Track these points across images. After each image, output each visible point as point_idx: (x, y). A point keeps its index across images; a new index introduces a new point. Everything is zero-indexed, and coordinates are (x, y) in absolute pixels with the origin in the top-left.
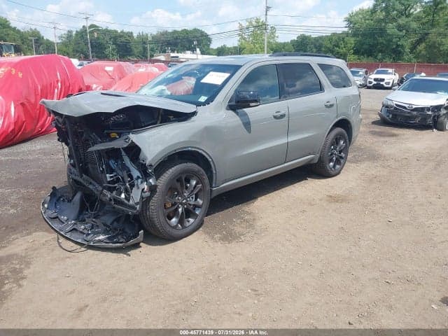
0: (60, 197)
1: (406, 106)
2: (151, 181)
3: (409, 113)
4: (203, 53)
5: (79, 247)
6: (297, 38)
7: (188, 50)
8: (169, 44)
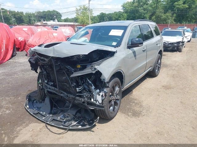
0: (34, 101)
1: (166, 42)
2: (105, 90)
3: (167, 45)
4: (58, 21)
5: (64, 131)
6: (100, 14)
7: (51, 20)
8: (42, 17)
